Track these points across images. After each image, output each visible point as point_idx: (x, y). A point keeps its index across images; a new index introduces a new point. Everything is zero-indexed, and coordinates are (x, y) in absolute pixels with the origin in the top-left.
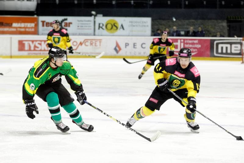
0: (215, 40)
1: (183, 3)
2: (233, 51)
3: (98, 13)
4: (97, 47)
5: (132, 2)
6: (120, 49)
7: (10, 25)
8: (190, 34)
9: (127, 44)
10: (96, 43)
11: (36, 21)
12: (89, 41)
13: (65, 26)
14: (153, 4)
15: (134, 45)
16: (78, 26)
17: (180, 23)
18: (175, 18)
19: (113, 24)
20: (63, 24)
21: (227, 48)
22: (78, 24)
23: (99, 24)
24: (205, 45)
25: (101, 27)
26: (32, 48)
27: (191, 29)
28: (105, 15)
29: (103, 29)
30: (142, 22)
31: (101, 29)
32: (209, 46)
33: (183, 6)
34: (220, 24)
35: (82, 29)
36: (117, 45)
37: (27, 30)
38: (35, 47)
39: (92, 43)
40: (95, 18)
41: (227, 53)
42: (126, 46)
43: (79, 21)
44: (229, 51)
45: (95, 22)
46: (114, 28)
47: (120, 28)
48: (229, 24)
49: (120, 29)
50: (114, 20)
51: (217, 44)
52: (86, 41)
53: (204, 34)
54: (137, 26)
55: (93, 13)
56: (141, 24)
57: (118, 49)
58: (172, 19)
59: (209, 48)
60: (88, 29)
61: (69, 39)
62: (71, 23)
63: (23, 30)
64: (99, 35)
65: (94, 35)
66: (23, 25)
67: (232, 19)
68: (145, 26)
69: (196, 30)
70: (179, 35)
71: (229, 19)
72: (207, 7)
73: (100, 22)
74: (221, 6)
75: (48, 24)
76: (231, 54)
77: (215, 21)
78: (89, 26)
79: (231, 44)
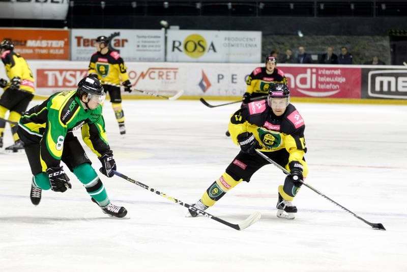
0: (370, 70)
1: (315, 7)
2: (400, 89)
3: (171, 23)
4: (170, 81)
5: (230, 4)
6: (209, 85)
7: (23, 43)
8: (328, 59)
9: (221, 77)
10: (169, 74)
11: (66, 37)
12: (157, 71)
13: (115, 45)
14: (264, 7)
15: (233, 78)
16: (138, 46)
17: (310, 41)
18: (303, 33)
19: (197, 42)
20: (113, 42)
21: (389, 83)
22: (139, 42)
23: (174, 42)
24: (353, 78)
25: (177, 48)
26: (60, 83)
27: (329, 51)
28: (183, 27)
29: (180, 50)
30: (245, 40)
31: (176, 50)
32: (360, 79)
33: (315, 12)
34: (379, 43)
35: (144, 50)
36: (204, 78)
37: (52, 51)
38: (65, 80)
39: (161, 74)
40: (166, 33)
41: (389, 92)
42: (219, 79)
43: (139, 37)
44: (393, 89)
45: (166, 38)
46: (199, 48)
47: (210, 49)
48: (393, 43)
49: (208, 51)
50: (198, 36)
51: (374, 77)
52: (151, 71)
53: (351, 59)
54: (238, 45)
55: (164, 23)
56: (244, 43)
57: (205, 84)
58: (297, 35)
59: (360, 82)
60: (155, 50)
61: (125, 68)
62: (126, 41)
63: (44, 51)
64: (172, 62)
65: (166, 60)
66: (44, 43)
67: (398, 35)
68: (250, 46)
69: (338, 53)
70: (309, 61)
71: (394, 34)
72: (356, 13)
73: (175, 39)
74: (380, 12)
75: (87, 43)
76: (397, 93)
77: (371, 38)
78: (156, 46)
79: (397, 76)
